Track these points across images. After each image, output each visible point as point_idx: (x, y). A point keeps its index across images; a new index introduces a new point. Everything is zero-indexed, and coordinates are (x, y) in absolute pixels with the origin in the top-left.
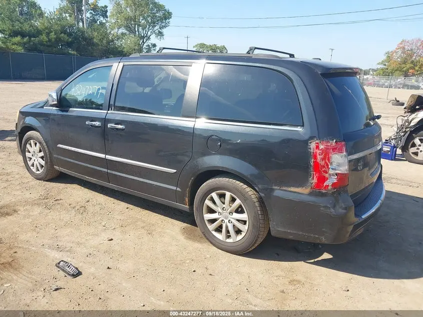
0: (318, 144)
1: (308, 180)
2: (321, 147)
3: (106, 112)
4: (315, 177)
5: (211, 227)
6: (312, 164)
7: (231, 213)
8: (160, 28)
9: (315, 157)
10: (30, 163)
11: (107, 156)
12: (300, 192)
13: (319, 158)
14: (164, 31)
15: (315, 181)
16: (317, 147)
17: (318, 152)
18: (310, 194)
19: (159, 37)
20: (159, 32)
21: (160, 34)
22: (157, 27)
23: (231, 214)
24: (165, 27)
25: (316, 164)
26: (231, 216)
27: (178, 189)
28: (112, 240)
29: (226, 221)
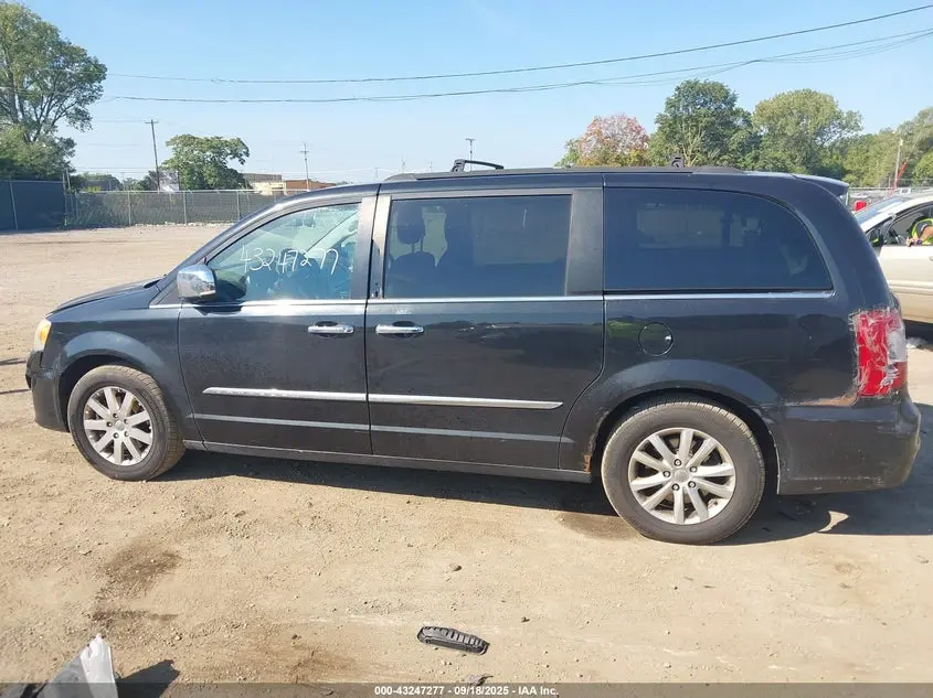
0: (864, 316)
1: (852, 382)
2: (872, 321)
3: (364, 301)
4: (864, 375)
5: (648, 504)
6: (857, 353)
7: (693, 468)
8: (79, 102)
9: (862, 341)
10: (98, 446)
11: (371, 396)
12: (837, 404)
13: (869, 340)
14: (89, 108)
15: (865, 379)
16: (865, 322)
17: (866, 330)
18: (857, 406)
19: (79, 123)
20: (78, 111)
21: (82, 117)
22: (70, 101)
23: (694, 470)
24: (92, 99)
25: (864, 350)
26: (694, 474)
27: (565, 439)
28: (459, 568)
29: (683, 485)
